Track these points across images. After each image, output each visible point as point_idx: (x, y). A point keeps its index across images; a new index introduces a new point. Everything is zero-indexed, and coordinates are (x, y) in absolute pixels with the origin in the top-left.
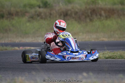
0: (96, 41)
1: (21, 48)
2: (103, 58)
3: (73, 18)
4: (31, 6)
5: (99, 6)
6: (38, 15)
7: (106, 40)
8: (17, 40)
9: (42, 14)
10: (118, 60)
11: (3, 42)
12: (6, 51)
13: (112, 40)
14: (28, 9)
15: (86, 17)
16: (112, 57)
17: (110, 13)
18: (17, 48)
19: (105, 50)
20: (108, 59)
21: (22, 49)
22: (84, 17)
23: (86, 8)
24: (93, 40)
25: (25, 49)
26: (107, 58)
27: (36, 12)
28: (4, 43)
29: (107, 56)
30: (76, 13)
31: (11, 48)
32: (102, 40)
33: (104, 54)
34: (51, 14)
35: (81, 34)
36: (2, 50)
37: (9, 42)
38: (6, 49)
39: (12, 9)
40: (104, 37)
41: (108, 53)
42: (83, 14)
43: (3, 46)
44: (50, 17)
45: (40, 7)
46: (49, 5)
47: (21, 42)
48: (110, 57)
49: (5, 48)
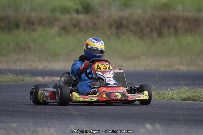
0: (168, 69)
1: (46, 78)
2: (178, 99)
3: (132, 31)
4: (65, 10)
5: (176, 13)
6: (75, 26)
7: (183, 68)
8: (41, 66)
9: (82, 24)
10: (201, 104)
11: (18, 68)
12: (23, 83)
13: (194, 69)
14: (59, 15)
15: (152, 30)
16: (192, 99)
17: (193, 25)
18: (40, 79)
19: (180, 86)
20: (186, 102)
21: (48, 80)
22: (148, 30)
23: (153, 15)
24: (163, 69)
25: (53, 81)
26: (184, 100)
27: (71, 20)
28: (19, 70)
29: (184, 96)
30: (137, 23)
31: (30, 78)
32: (178, 69)
33: (179, 92)
34: (95, 24)
35: (143, 57)
36: (17, 82)
37: (28, 68)
38: (23, 81)
39: (33, 14)
40: (180, 64)
41: (186, 92)
42: (147, 26)
43: (17, 76)
44: (93, 29)
45: (77, 12)
46: (93, 9)
47: (47, 69)
48: (188, 99)
49: (21, 77)
